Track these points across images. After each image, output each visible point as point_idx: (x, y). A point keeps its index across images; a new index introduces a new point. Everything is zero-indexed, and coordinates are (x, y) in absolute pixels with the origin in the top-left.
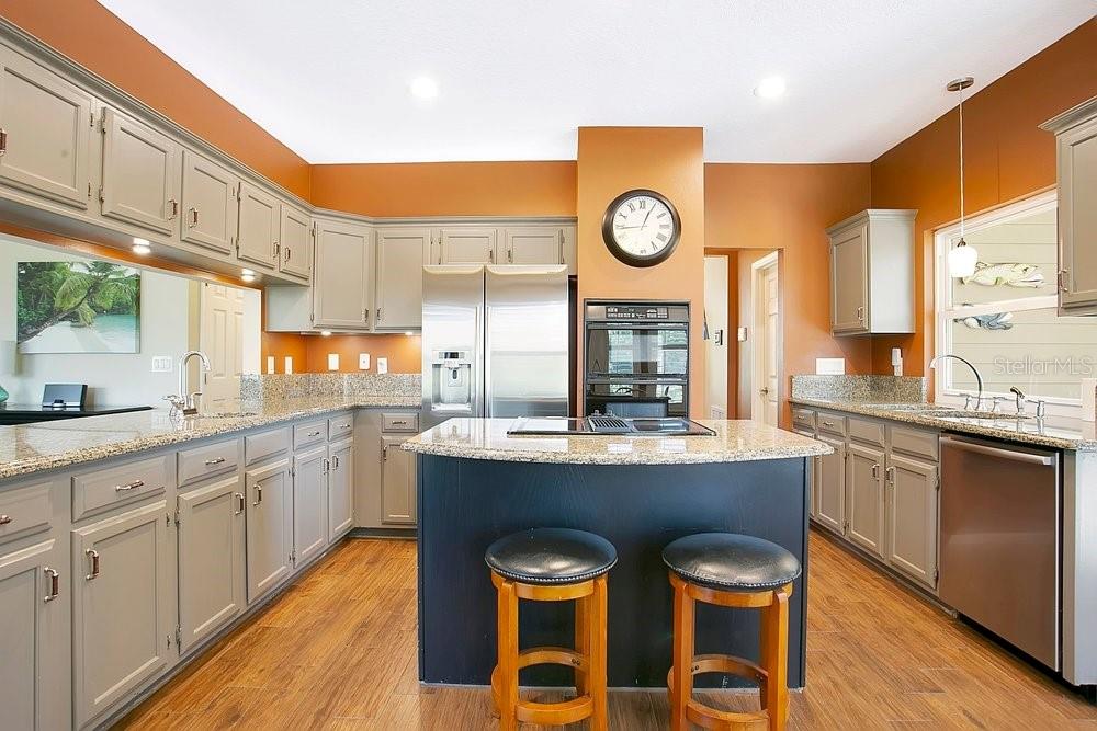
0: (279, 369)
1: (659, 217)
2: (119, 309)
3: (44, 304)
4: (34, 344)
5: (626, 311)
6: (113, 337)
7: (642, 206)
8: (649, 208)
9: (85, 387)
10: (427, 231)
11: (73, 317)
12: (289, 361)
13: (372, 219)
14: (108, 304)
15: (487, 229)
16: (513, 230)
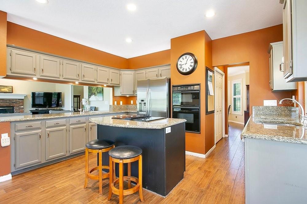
0: (118, 104)
1: (190, 60)
2: (100, 92)
3: (91, 92)
4: (90, 99)
5: (183, 88)
6: (99, 97)
7: (186, 58)
8: (188, 58)
9: (95, 107)
10: (144, 71)
11: (95, 94)
12: (121, 103)
13: (134, 70)
14: (99, 91)
15: (156, 69)
16: (161, 69)
